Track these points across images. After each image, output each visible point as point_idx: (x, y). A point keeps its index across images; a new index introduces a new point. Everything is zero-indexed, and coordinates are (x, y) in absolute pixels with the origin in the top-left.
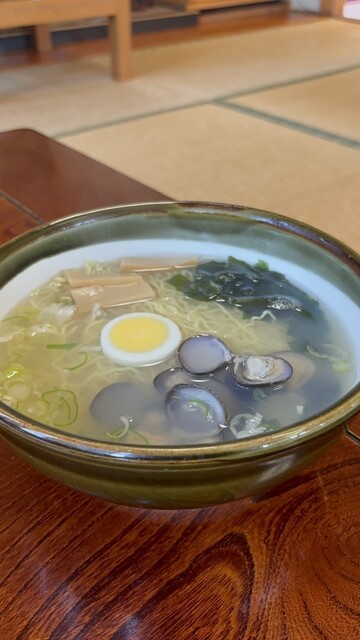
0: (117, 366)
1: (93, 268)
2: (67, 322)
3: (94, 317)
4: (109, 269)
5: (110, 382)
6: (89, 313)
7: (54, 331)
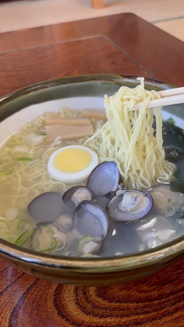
0: (54, 180)
1: (65, 113)
2: (37, 146)
3: (54, 145)
4: (75, 115)
5: (46, 190)
6: (53, 141)
7: (27, 151)
